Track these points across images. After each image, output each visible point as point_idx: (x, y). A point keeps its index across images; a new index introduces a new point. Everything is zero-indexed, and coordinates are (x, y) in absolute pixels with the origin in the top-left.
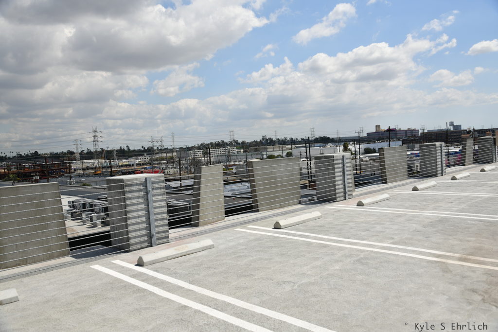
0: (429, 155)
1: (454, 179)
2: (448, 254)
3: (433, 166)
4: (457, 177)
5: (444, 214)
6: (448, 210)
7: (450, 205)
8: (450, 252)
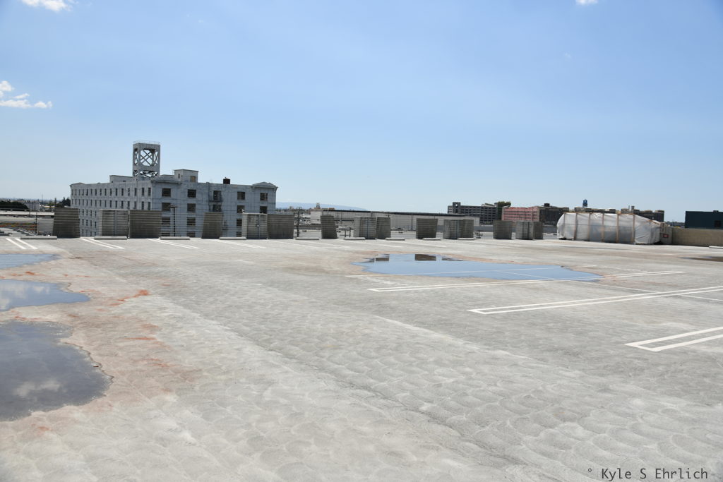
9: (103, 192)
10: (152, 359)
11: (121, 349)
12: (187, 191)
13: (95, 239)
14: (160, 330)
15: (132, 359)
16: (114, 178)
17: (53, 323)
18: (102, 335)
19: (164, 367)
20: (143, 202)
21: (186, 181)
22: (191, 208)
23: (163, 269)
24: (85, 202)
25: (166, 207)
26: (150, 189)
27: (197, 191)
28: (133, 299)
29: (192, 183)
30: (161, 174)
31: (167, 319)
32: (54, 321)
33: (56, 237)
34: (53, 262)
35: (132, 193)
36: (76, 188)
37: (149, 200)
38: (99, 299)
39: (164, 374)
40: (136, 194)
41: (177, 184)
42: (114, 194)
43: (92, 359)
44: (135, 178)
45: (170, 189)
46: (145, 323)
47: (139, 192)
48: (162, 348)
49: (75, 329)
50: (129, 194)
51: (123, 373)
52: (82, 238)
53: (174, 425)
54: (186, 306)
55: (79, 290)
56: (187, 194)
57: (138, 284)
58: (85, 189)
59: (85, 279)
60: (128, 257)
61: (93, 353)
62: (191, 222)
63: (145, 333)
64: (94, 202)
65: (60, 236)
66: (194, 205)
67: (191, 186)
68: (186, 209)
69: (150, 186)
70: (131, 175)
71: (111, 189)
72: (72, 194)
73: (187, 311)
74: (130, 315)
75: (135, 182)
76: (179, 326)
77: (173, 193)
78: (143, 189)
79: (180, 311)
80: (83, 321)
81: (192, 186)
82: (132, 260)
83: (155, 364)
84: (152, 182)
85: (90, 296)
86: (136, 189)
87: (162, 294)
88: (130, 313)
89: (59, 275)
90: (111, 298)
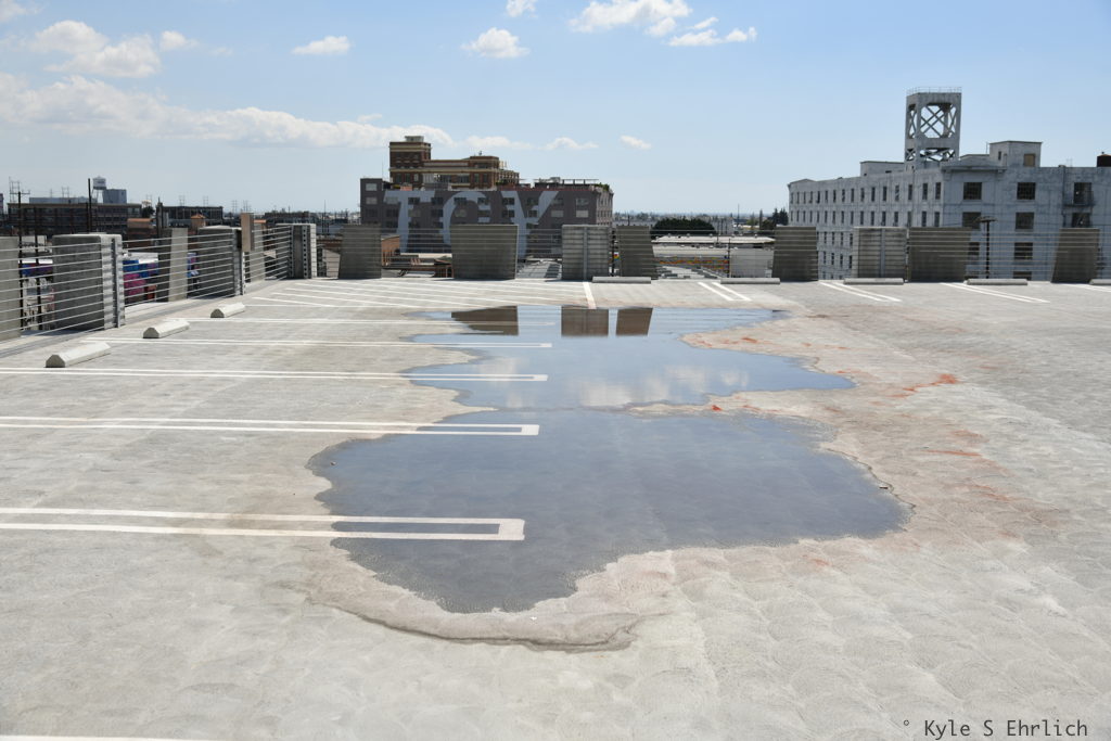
0: (81, 267)
1: (151, 334)
2: (200, 515)
3: (93, 299)
4: (160, 329)
5: (156, 424)
6: (163, 414)
7: (162, 401)
8: (202, 510)
9: (848, 194)
10: (977, 486)
11: (919, 465)
12: (1016, 185)
13: (846, 284)
14: (986, 441)
15: (942, 483)
16: (869, 167)
17: (803, 419)
18: (884, 443)
19: (1000, 500)
20: (924, 213)
21: (1015, 165)
22: (1024, 221)
23: (980, 339)
24: (815, 215)
25: (972, 220)
26: (938, 185)
27: (1038, 185)
28: (930, 389)
29: (1028, 168)
30: (962, 152)
31: (996, 424)
32: (803, 415)
33: (778, 280)
34: (781, 323)
35: (904, 195)
36: (799, 190)
37: (937, 209)
38: (871, 386)
39: (1001, 510)
40: (910, 198)
41: (996, 173)
42: (868, 197)
43: (874, 476)
44: (910, 164)
45: (980, 184)
46: (957, 429)
47: (918, 192)
48: (993, 470)
49: (840, 430)
50: (897, 198)
51: (930, 503)
52: (822, 283)
53: (1027, 585)
54: (1030, 405)
55: (835, 370)
56: (1015, 192)
57: (934, 363)
58: (815, 190)
59: (841, 351)
60: (909, 316)
61: (876, 469)
62: (1023, 251)
63: (960, 444)
64: (830, 216)
65: (785, 279)
66: (1031, 215)
67: (1026, 176)
68: (1014, 225)
69: (939, 178)
70: (902, 159)
71: (862, 189)
72: (791, 202)
73: (1035, 415)
74: (928, 415)
75: (910, 172)
76: (1020, 437)
77: (986, 192)
78: (925, 186)
79: (1021, 413)
80: (850, 419)
81: (1028, 176)
82: (919, 322)
83: (984, 494)
84: (944, 171)
85: (854, 381)
86: (911, 187)
87: (983, 383)
88: (928, 410)
89: (797, 345)
90: (891, 386)
